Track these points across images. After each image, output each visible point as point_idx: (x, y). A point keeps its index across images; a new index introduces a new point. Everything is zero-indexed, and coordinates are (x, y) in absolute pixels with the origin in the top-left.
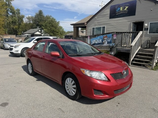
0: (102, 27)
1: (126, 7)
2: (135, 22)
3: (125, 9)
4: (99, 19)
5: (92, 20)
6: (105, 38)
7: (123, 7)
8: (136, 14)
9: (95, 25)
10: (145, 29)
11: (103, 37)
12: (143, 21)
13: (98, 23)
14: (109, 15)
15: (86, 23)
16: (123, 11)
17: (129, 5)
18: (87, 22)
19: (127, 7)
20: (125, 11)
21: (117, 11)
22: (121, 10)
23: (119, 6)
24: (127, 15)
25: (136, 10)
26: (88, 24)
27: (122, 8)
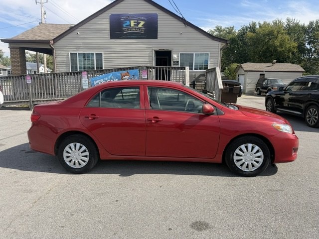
0: (95, 52)
1: (140, 23)
2: (158, 50)
3: (140, 25)
4: (86, 36)
5: (67, 36)
6: (124, 77)
7: (136, 21)
8: (158, 36)
9: (78, 48)
10: (174, 62)
11: (121, 74)
12: (170, 50)
13: (84, 43)
14: (108, 32)
15: (52, 42)
16: (136, 29)
17: (146, 19)
18: (54, 40)
19: (142, 23)
20: (139, 29)
21: (124, 25)
22: (132, 25)
23: (129, 18)
24: (143, 37)
25: (157, 30)
26: (56, 43)
27: (134, 22)
